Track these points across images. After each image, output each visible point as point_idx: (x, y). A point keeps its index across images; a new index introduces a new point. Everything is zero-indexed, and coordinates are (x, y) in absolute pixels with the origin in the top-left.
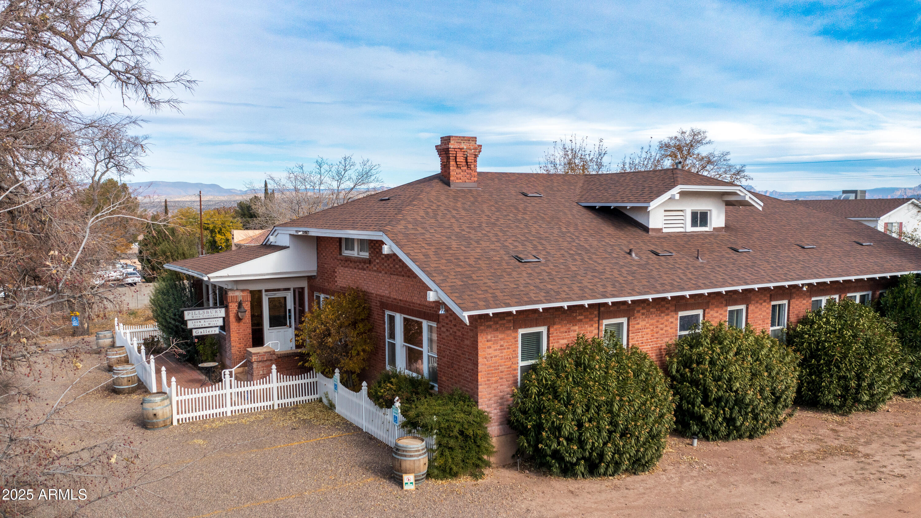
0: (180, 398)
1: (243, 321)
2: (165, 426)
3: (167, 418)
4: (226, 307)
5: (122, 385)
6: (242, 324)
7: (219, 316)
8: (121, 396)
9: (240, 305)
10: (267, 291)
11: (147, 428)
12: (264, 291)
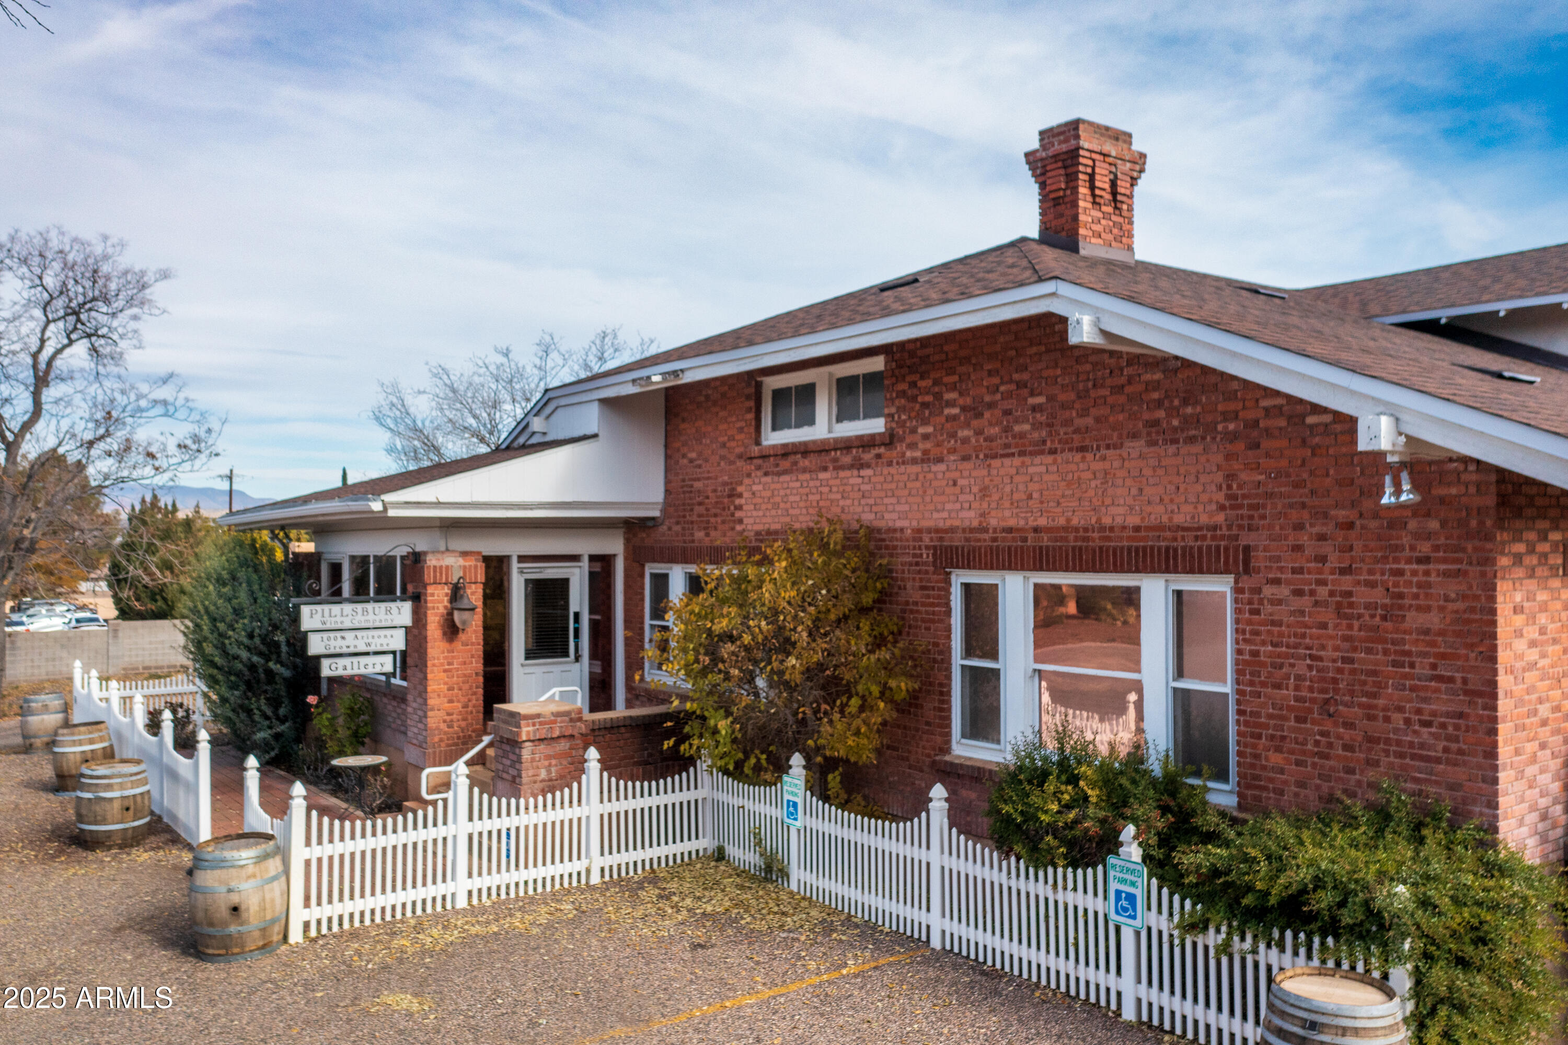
0: (316, 851)
1: (462, 636)
2: (264, 947)
3: (274, 921)
4: (417, 599)
5: (104, 821)
6: (458, 645)
7: (395, 623)
8: (99, 854)
9: (456, 593)
10: (522, 559)
11: (201, 956)
12: (514, 560)
